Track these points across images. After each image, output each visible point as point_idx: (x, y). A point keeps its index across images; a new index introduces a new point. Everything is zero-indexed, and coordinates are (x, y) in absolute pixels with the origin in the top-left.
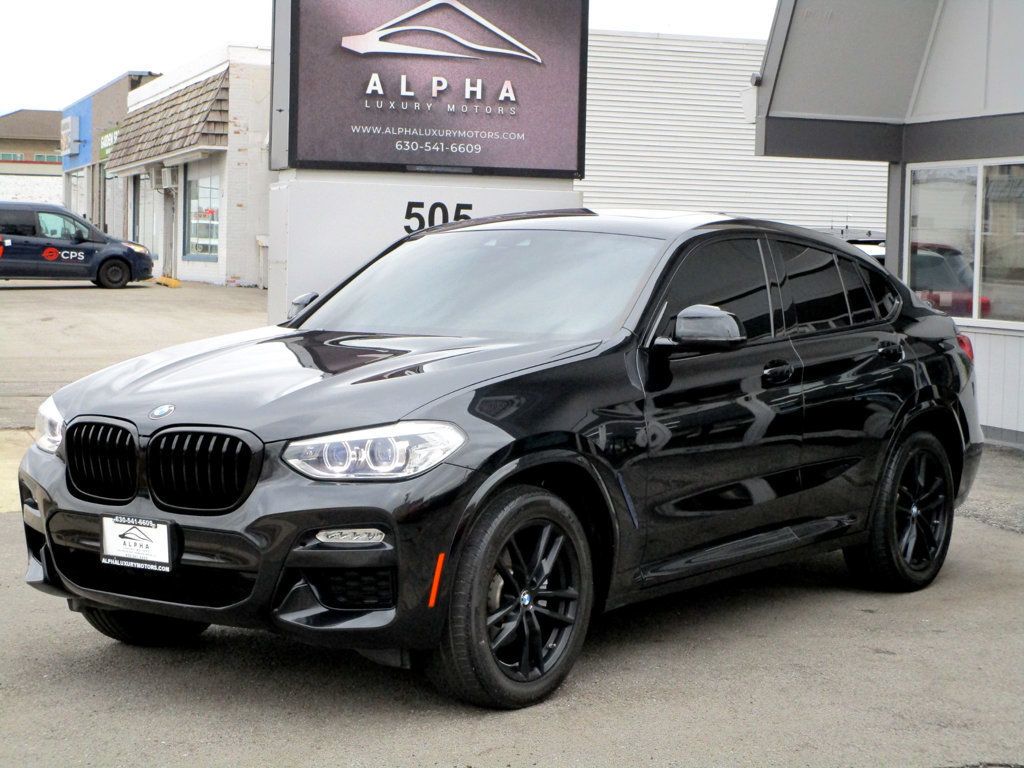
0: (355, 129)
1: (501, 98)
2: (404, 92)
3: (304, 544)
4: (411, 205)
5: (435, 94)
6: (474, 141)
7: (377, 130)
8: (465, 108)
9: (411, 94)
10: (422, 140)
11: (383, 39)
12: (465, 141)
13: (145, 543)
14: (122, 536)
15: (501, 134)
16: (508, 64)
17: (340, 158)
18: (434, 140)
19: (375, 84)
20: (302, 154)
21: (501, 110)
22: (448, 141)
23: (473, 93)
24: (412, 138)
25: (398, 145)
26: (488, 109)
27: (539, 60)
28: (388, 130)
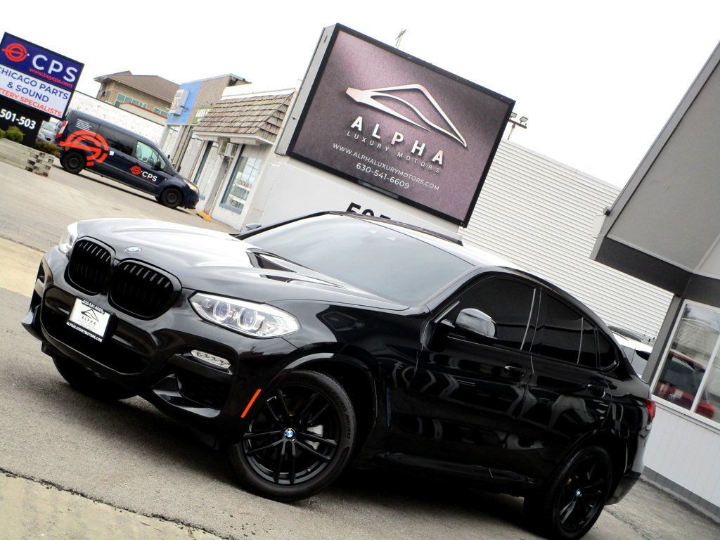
0: (336, 146)
1: (434, 160)
2: (374, 134)
3: (182, 354)
4: (353, 205)
5: (393, 143)
6: (406, 180)
7: (349, 152)
8: (408, 158)
9: (379, 137)
10: (374, 168)
11: (373, 97)
12: (401, 178)
13: (94, 321)
14: (83, 313)
15: (424, 182)
16: (445, 141)
17: (320, 160)
18: (382, 170)
19: (358, 123)
20: (296, 150)
21: (430, 167)
22: (390, 174)
23: (417, 151)
24: (368, 164)
25: (358, 166)
26: (423, 164)
27: (465, 145)
28: (355, 154)
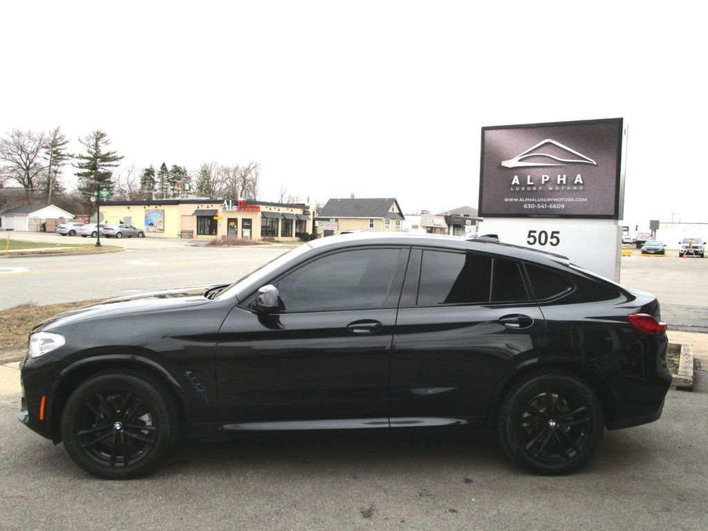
0: (506, 200)
1: (576, 182)
2: (529, 183)
4: (531, 232)
5: (543, 183)
6: (561, 203)
7: (516, 200)
8: (557, 188)
9: (532, 183)
10: (536, 203)
11: (520, 161)
12: (557, 203)
15: (575, 199)
16: (579, 168)
17: (500, 212)
18: (541, 203)
19: (516, 180)
20: (483, 211)
21: (575, 188)
22: (548, 203)
23: (562, 181)
24: (532, 203)
25: (525, 206)
26: (569, 188)
27: (595, 163)
28: (521, 200)
